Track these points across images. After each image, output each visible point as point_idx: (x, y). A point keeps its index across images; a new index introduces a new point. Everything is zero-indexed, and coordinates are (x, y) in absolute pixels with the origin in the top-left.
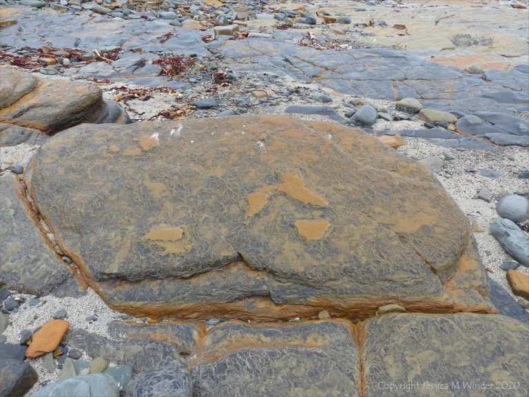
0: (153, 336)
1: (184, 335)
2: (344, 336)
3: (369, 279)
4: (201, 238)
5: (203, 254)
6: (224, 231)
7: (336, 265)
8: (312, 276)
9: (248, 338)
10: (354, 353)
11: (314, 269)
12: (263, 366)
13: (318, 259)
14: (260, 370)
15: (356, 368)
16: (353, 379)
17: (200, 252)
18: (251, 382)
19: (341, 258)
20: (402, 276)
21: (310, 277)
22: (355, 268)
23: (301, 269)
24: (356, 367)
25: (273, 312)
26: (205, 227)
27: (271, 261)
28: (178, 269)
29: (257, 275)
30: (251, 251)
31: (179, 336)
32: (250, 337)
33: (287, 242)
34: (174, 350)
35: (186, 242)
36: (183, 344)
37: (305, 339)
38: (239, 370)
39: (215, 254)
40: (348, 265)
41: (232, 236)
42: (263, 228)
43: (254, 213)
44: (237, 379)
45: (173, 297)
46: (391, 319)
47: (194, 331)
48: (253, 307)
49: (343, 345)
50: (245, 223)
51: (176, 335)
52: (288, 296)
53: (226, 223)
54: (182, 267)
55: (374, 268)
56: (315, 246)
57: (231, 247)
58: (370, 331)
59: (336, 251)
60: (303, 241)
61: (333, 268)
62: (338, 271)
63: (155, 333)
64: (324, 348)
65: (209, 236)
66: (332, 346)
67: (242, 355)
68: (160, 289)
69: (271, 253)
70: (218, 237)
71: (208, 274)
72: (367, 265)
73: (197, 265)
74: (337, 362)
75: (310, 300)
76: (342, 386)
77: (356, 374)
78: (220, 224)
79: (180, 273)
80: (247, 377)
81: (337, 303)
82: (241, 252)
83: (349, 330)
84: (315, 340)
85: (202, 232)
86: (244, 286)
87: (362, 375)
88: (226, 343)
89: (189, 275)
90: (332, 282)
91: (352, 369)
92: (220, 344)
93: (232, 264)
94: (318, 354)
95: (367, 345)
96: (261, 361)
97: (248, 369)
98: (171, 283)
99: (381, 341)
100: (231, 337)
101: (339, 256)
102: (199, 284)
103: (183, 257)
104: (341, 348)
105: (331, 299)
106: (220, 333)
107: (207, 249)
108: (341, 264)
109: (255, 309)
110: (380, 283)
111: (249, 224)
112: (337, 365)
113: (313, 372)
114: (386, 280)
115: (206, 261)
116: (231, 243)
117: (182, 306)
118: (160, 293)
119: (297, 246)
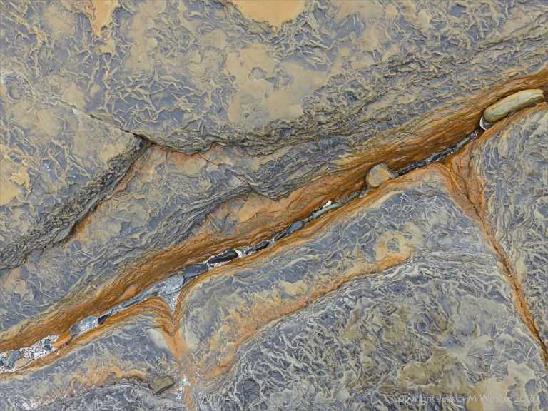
0: (84, 380)
1: (139, 351)
2: (443, 210)
3: (451, 61)
4: (33, 141)
5: (62, 178)
6: (73, 96)
7: (368, 62)
8: (326, 114)
9: (261, 302)
10: (477, 241)
11: (325, 95)
12: (321, 352)
13: (322, 67)
14: (320, 361)
15: (498, 274)
16: (501, 299)
17: (54, 178)
18: (317, 390)
19: (373, 39)
20: (525, 19)
21: (323, 119)
22: (412, 49)
23: (297, 111)
24: (497, 270)
25: (276, 215)
26: (23, 104)
27: (220, 123)
28: (35, 235)
29: (204, 163)
30: (161, 118)
31: (131, 358)
32: (266, 298)
33: (231, 56)
34: (140, 393)
35: (8, 166)
36: (149, 370)
37: (372, 253)
38: (282, 380)
39: (88, 164)
40: (395, 49)
41: (97, 100)
42: (155, 42)
43: (110, 12)
44: (288, 396)
45: (66, 289)
46: (528, 134)
47: (152, 331)
48: (232, 226)
49: (450, 231)
50: (104, 49)
51: (125, 358)
52: (292, 177)
53: (64, 71)
54: (41, 227)
55: (455, 29)
56: (298, 36)
57: (113, 129)
58: (490, 176)
59: (352, 26)
60: (265, 33)
61: (365, 72)
62: (378, 76)
63: (84, 371)
64: (418, 256)
65: (47, 124)
66: (429, 244)
67: (271, 348)
68: (30, 286)
69: (209, 103)
70: (66, 117)
71: (102, 208)
72: (438, 28)
73: (68, 207)
74: (458, 279)
75: (339, 162)
76: (488, 321)
77: (503, 285)
78: (52, 80)
79: (44, 240)
80: (305, 384)
81: (397, 142)
82: (140, 131)
83: (444, 189)
84: (393, 246)
85: (24, 122)
86: (193, 199)
87: (513, 278)
88: (224, 329)
89: (66, 233)
90: (375, 106)
91: (492, 278)
92: (217, 335)
93: (138, 164)
94: (414, 279)
95: (497, 211)
96: (313, 345)
97: (297, 370)
98: (43, 263)
99: (524, 193)
100: (227, 314)
101: (365, 35)
102: (100, 240)
103: (25, 206)
104: (448, 241)
105: (383, 142)
106: (202, 313)
107: (63, 163)
108: (378, 55)
109: (238, 227)
110: (478, 59)
111: (118, 48)
112: (461, 286)
113: (423, 319)
114: (490, 45)
115: (80, 189)
116: (107, 120)
117: (97, 294)
118: (36, 294)
119: (258, 54)
